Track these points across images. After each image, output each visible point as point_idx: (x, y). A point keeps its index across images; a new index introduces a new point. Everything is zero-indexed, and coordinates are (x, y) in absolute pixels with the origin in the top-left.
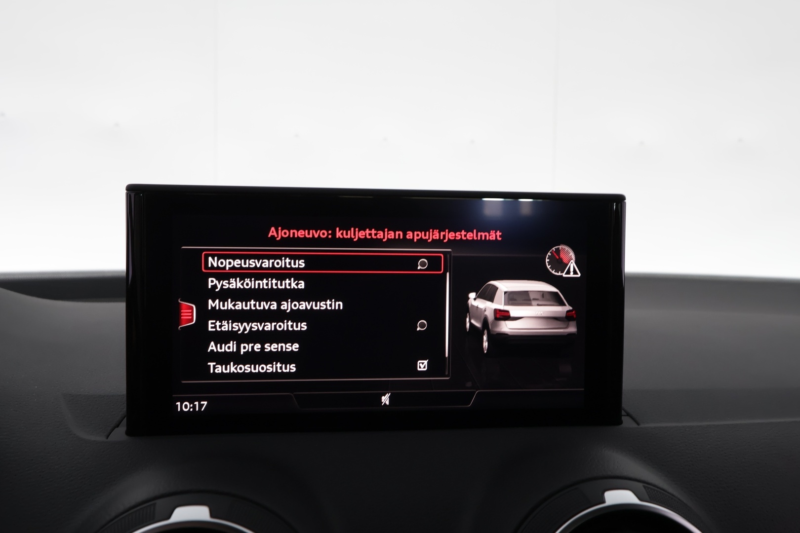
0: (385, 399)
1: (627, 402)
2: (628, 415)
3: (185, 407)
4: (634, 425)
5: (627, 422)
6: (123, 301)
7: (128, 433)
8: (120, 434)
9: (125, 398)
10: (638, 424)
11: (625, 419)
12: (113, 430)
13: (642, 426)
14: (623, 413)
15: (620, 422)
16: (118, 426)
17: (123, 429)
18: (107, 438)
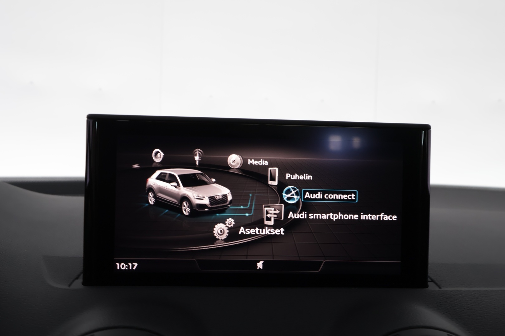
0: (260, 265)
1: (432, 272)
2: (432, 281)
3: (122, 266)
4: (437, 288)
5: (432, 286)
6: (82, 196)
7: (84, 284)
8: (78, 284)
9: (83, 258)
10: (440, 288)
11: (430, 283)
12: (73, 281)
13: (443, 289)
14: (429, 279)
15: (427, 286)
16: (77, 278)
17: (80, 280)
18: (70, 285)
